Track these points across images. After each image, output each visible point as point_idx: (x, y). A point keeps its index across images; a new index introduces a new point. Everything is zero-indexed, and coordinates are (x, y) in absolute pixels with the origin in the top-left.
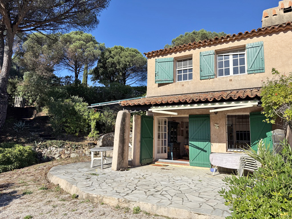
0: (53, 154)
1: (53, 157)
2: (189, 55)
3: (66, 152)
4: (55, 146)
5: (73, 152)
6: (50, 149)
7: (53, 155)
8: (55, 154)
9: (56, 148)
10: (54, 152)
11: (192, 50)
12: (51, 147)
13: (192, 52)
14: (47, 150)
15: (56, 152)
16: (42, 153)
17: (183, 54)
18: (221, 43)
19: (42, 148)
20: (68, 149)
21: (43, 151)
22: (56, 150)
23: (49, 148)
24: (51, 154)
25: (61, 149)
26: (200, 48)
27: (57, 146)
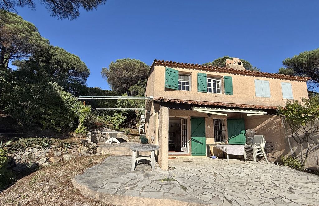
0: (36, 158)
1: (37, 162)
2: (189, 72)
3: (55, 153)
4: (38, 146)
5: (65, 152)
6: (29, 152)
7: (36, 160)
8: (38, 159)
9: (39, 148)
10: (36, 155)
11: (191, 69)
12: (31, 148)
13: (191, 70)
14: (22, 153)
15: (39, 156)
16: (15, 158)
17: (185, 70)
18: (210, 71)
19: (14, 151)
20: (58, 149)
21: (15, 156)
22: (39, 152)
23: (27, 150)
24: (32, 159)
25: (47, 150)
26: (197, 70)
27: (41, 147)
